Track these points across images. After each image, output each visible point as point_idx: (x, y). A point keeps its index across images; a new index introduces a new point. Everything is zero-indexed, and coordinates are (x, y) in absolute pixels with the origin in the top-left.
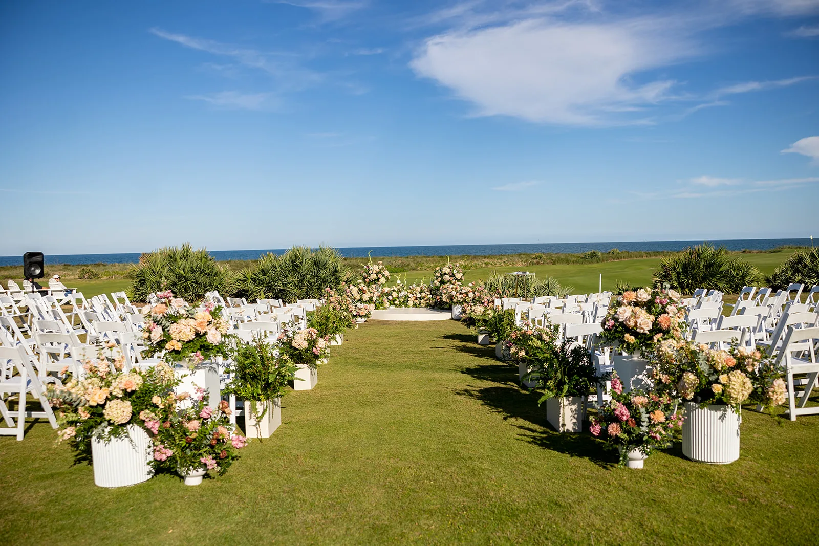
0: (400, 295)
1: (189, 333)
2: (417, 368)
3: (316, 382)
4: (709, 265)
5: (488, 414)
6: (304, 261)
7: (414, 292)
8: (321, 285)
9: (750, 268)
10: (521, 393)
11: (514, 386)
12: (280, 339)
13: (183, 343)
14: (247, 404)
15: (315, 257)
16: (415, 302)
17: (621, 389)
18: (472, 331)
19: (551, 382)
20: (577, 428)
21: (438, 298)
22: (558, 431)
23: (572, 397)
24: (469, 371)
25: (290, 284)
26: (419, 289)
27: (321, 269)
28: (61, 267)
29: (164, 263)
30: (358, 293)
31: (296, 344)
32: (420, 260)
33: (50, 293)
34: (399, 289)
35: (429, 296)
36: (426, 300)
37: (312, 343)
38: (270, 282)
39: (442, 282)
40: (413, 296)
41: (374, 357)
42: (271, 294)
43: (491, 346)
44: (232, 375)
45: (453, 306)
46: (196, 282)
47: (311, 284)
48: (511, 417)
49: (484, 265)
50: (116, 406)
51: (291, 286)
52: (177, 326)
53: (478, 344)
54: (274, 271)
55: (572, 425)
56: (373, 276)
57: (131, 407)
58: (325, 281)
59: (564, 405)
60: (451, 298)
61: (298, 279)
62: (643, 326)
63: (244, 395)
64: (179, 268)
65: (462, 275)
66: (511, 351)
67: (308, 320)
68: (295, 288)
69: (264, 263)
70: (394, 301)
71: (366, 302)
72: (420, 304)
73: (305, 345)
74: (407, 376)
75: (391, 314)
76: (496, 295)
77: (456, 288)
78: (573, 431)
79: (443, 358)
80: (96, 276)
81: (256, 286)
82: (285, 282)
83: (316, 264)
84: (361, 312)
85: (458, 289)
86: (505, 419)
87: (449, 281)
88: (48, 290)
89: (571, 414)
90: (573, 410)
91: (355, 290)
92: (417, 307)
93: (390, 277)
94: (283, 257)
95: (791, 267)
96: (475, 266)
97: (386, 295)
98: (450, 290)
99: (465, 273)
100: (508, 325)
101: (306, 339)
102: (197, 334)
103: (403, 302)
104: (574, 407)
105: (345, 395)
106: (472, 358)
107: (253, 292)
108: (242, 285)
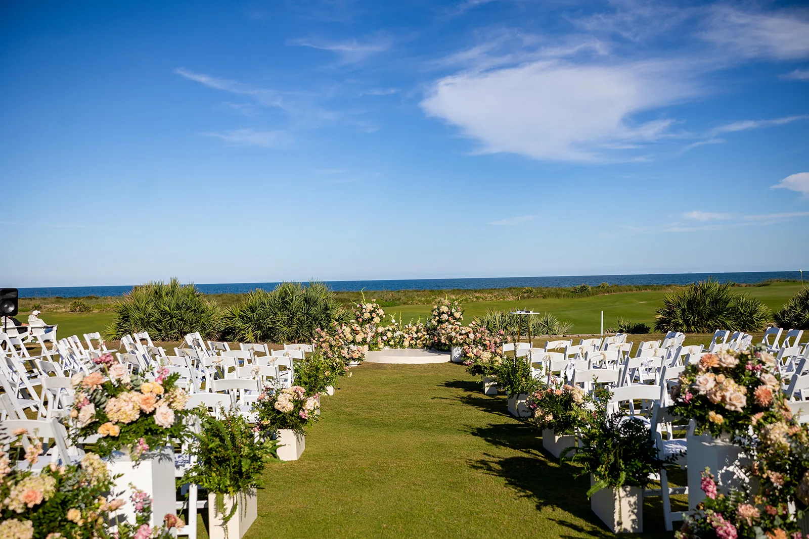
0: (395, 335)
1: (131, 412)
2: (421, 428)
3: (303, 448)
4: (715, 302)
5: (516, 499)
6: (294, 298)
7: (410, 331)
8: (311, 323)
9: (757, 305)
10: (549, 466)
11: (539, 456)
12: (260, 400)
13: (122, 425)
14: (212, 497)
15: (306, 293)
16: (411, 342)
17: (716, 492)
18: (478, 379)
19: (602, 467)
20: (637, 527)
21: (436, 338)
22: (613, 532)
23: (629, 487)
24: (480, 432)
25: (279, 321)
26: (415, 328)
27: (312, 306)
28: (53, 300)
29: (149, 299)
30: (351, 334)
31: (279, 406)
32: (411, 294)
33: (29, 329)
34: (394, 329)
35: (426, 336)
36: (423, 341)
37: (299, 404)
38: (258, 320)
39: (440, 322)
40: (409, 337)
41: (370, 412)
42: (260, 332)
43: (499, 396)
44: (194, 458)
45: (452, 348)
46: (182, 319)
47: (301, 322)
48: (545, 504)
49: (475, 300)
50: (9, 530)
51: (281, 324)
52: (115, 402)
53: (485, 394)
54: (263, 308)
55: (631, 523)
56: (367, 316)
57: (32, 529)
58: (315, 319)
59: (620, 497)
60: (450, 339)
61: (288, 316)
62: (734, 402)
63: (208, 487)
64: (165, 304)
65: (461, 313)
66: (536, 414)
67: (296, 371)
68: (285, 326)
69: (253, 300)
70: (388, 342)
71: (359, 343)
72: (416, 344)
73: (290, 407)
74: (410, 440)
75: (387, 356)
76: (498, 336)
77: (455, 329)
78: (631, 531)
79: (448, 413)
80: (87, 309)
81: (244, 324)
82: (274, 319)
83: (307, 300)
84: (354, 355)
85: (458, 330)
86: (538, 508)
87: (448, 321)
88: (27, 326)
89: (629, 509)
90: (632, 503)
91: (347, 330)
92: (412, 348)
93: (384, 316)
94: (272, 293)
95: (800, 304)
96: (466, 300)
97: (380, 336)
98: (449, 330)
99: (464, 311)
100: (523, 377)
101: (292, 400)
102: (142, 413)
103: (398, 342)
104: (633, 499)
105: (337, 469)
106: (482, 413)
107: (241, 330)
108: (229, 323)
